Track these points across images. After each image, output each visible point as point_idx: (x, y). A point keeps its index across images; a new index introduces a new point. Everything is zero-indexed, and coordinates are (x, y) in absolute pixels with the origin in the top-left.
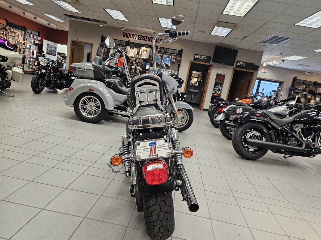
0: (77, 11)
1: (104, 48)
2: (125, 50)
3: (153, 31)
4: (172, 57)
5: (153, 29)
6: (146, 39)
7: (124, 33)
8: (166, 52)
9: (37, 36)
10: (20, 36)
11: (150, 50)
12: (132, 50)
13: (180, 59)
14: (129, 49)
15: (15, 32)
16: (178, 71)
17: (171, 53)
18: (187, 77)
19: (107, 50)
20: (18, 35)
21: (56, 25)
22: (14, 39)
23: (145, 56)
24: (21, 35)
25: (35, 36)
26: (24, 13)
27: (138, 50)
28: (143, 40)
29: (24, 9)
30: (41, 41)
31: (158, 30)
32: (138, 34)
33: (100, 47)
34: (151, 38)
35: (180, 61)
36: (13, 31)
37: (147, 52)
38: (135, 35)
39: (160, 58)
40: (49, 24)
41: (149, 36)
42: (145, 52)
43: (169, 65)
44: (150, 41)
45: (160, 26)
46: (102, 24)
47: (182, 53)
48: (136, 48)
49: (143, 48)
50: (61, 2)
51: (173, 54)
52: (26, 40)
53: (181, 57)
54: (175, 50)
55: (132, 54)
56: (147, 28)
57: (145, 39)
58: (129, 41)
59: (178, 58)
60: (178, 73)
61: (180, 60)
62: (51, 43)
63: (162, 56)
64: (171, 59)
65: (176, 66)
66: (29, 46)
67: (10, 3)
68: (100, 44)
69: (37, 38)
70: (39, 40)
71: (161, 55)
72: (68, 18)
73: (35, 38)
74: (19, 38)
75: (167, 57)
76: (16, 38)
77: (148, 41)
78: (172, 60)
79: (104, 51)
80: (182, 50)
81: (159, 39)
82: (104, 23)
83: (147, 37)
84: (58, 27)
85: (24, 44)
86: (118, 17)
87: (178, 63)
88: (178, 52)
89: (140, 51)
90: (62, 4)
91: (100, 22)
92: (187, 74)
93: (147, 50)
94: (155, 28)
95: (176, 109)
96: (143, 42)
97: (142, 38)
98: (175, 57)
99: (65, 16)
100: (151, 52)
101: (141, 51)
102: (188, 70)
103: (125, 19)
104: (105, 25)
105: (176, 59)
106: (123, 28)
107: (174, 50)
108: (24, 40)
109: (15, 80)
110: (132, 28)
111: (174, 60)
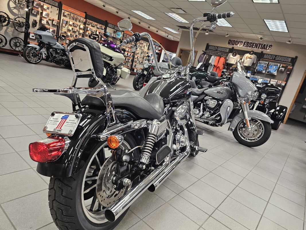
0: (187, 22)
1: (205, 55)
2: (227, 57)
3: (260, 36)
4: (281, 65)
5: (260, 33)
6: (253, 45)
7: (229, 40)
8: (275, 59)
9: (158, 47)
10: (145, 47)
11: (255, 57)
12: (234, 57)
13: (291, 67)
14: (231, 56)
15: (142, 43)
16: (287, 81)
17: (280, 61)
18: (298, 90)
19: (209, 57)
20: (144, 46)
21: (173, 37)
22: (141, 49)
23: (247, 63)
24: (147, 46)
25: (157, 47)
26: (149, 27)
27: (241, 57)
28: (249, 47)
29: (149, 24)
30: (161, 51)
31: (266, 35)
32: (244, 41)
33: (203, 54)
34: (259, 45)
35: (291, 71)
36: (141, 42)
37: (250, 59)
38: (241, 42)
39: (265, 66)
40: (167, 36)
41: (256, 42)
42: (248, 59)
43: (276, 74)
44: (256, 48)
45: (268, 30)
46: (207, 32)
47: (296, 61)
48: (239, 56)
49: (247, 55)
50: (173, 14)
51: (284, 61)
52: (150, 50)
53: (293, 65)
54: (287, 57)
55: (233, 61)
56: (254, 33)
57: (251, 45)
58: (233, 48)
59: (289, 67)
60: (286, 84)
61: (291, 69)
62: (168, 53)
63: (269, 63)
64: (279, 67)
65: (284, 76)
66: (150, 55)
67: (140, 20)
68: (203, 51)
69: (158, 48)
70: (159, 50)
71: (267, 63)
72: (181, 29)
73: (156, 48)
74: (144, 48)
75: (274, 65)
76: (143, 48)
77: (255, 47)
78: (281, 68)
79: (205, 57)
80: (296, 57)
81: (268, 46)
82: (209, 31)
83: (254, 43)
84: (175, 38)
85: (147, 53)
86: (222, 24)
87: (288, 73)
88: (290, 60)
89: (242, 58)
90: (173, 16)
91: (206, 31)
92: (299, 86)
93: (251, 58)
94: (263, 33)
95: (248, 119)
96: (249, 49)
97: (248, 45)
98: (284, 65)
99: (178, 28)
100: (255, 59)
101: (244, 58)
102: (301, 82)
103: (229, 25)
104: (211, 33)
105: (285, 68)
106: (228, 35)
107: (285, 57)
108: (148, 50)
109: (122, 78)
110: (238, 34)
111: (283, 69)
